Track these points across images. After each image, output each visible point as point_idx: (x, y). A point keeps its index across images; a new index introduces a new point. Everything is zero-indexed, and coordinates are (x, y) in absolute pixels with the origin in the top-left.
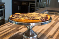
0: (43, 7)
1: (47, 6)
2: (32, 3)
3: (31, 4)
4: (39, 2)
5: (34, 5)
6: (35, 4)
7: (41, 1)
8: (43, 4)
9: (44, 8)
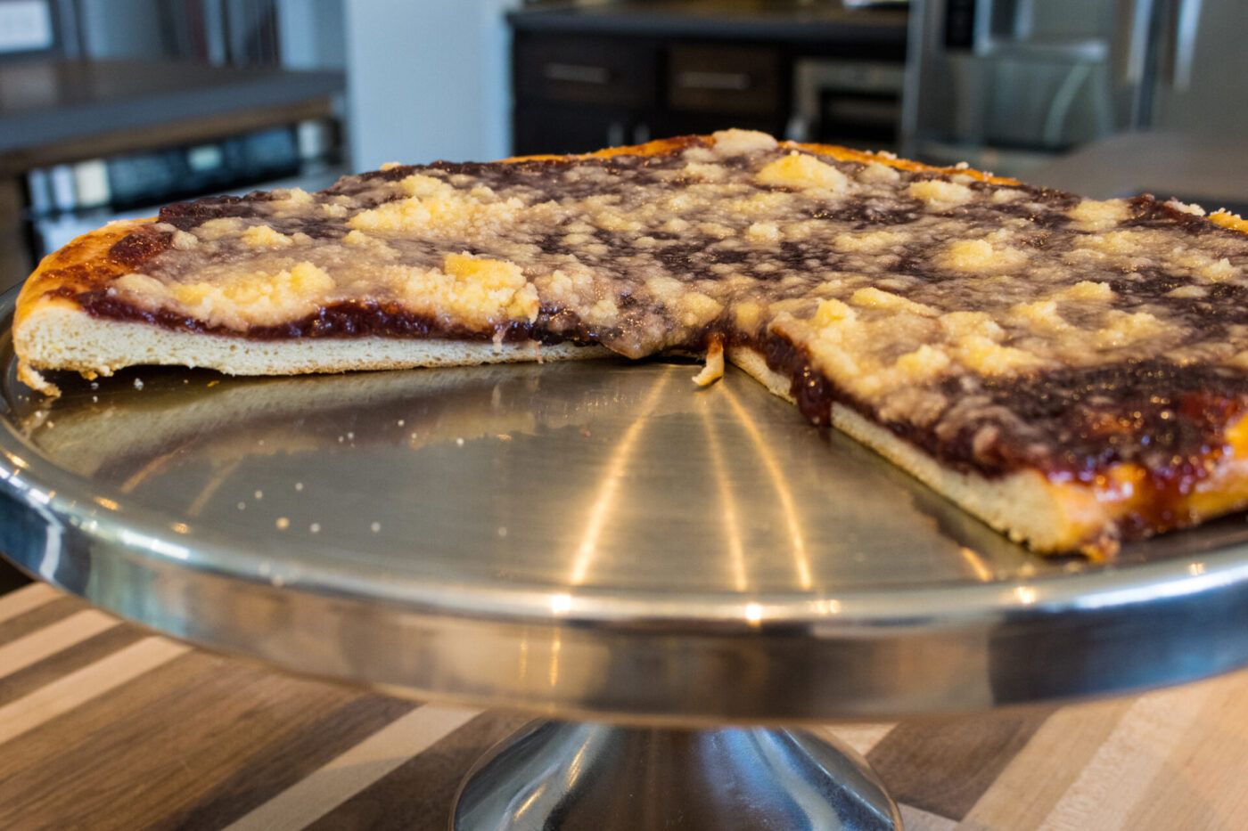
0: (1053, 133)
1: (1121, 122)
2: (846, 75)
3: (828, 96)
4: (985, 43)
5: (891, 98)
6: (909, 80)
7: (1024, 24)
8: (1054, 87)
9: (1061, 149)
